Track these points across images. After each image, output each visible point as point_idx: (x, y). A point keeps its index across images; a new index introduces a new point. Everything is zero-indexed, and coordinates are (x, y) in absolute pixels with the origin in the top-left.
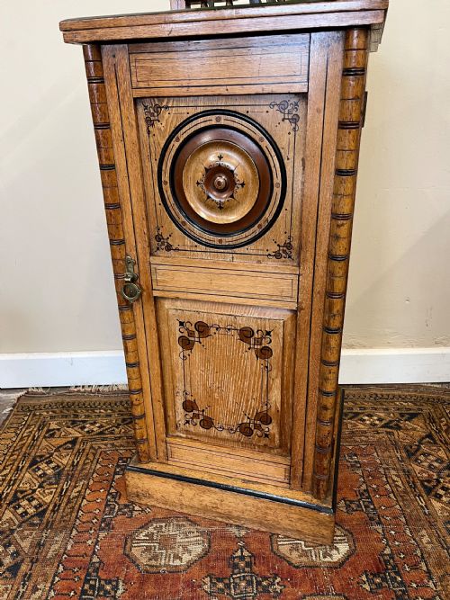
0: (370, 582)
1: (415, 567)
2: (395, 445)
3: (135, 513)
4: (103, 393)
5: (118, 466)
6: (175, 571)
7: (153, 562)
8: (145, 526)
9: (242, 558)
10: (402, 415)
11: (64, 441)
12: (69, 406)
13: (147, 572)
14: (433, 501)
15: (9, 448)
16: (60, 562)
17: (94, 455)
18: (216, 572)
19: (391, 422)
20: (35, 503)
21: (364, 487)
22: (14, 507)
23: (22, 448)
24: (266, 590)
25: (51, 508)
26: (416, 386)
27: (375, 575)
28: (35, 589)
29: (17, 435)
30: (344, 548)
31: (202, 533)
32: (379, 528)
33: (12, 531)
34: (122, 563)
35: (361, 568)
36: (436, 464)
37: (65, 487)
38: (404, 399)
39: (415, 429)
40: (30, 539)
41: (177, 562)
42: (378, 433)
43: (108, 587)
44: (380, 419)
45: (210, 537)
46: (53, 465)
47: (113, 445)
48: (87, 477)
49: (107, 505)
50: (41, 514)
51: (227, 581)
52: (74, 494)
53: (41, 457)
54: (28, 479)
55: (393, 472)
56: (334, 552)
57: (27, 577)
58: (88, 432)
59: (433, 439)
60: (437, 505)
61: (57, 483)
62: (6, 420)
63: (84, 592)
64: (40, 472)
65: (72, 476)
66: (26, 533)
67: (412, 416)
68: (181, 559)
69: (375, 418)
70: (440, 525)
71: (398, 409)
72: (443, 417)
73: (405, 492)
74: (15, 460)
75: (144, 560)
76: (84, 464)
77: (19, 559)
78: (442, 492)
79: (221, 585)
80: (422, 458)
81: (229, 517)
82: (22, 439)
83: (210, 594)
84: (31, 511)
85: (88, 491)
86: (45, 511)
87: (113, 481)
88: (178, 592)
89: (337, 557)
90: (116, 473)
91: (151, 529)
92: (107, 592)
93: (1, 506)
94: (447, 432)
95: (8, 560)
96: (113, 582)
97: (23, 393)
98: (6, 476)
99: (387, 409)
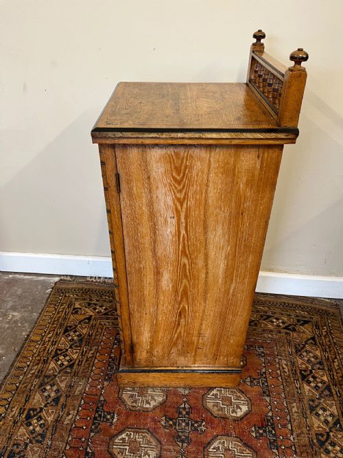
0: (257, 432)
1: (284, 426)
2: (289, 343)
4: (108, 284)
5: (116, 339)
6: (147, 411)
7: (134, 404)
9: (184, 408)
10: (298, 321)
11: (84, 317)
12: (86, 292)
13: (130, 410)
14: (305, 385)
15: (51, 318)
16: (82, 398)
17: (102, 329)
18: (169, 414)
19: (290, 325)
20: (68, 358)
21: (264, 370)
22: (56, 360)
23: (58, 320)
24: (196, 429)
25: (77, 362)
26: (313, 300)
27: (260, 428)
28: (68, 414)
29: (56, 309)
30: (244, 409)
31: (163, 391)
32: (268, 399)
33: (55, 376)
34: (117, 403)
35: (253, 423)
36: (313, 359)
37: (85, 350)
38: (303, 308)
39: (304, 332)
40: (65, 383)
41: (148, 406)
42: (280, 333)
44: (283, 323)
45: (167, 394)
46: (77, 333)
47: (113, 323)
48: (98, 344)
49: (109, 365)
50: (71, 366)
51: (174, 421)
52: (90, 355)
53: (70, 327)
54: (63, 342)
55: (284, 362)
56: (239, 410)
57: (64, 406)
58: (98, 312)
59: (315, 341)
60: (307, 388)
61: (80, 346)
62: (49, 297)
63: (95, 418)
64: (70, 338)
65: (89, 343)
66: (63, 378)
67: (306, 322)
68: (150, 404)
69: (281, 321)
70: (305, 401)
71: (297, 316)
72: (325, 325)
73: (289, 376)
74: (55, 328)
75: (129, 402)
76: (96, 335)
77: (59, 394)
78: (311, 379)
79: (171, 423)
80: (305, 354)
82: (58, 313)
83: (165, 427)
84: (66, 363)
85: (98, 354)
86: (74, 364)
87: (113, 348)
88: (147, 424)
89: (240, 414)
90: (114, 344)
92: (108, 419)
93: (48, 358)
94: (325, 337)
95: (53, 394)
96: (112, 413)
97: (57, 279)
98: (50, 338)
99: (290, 315)
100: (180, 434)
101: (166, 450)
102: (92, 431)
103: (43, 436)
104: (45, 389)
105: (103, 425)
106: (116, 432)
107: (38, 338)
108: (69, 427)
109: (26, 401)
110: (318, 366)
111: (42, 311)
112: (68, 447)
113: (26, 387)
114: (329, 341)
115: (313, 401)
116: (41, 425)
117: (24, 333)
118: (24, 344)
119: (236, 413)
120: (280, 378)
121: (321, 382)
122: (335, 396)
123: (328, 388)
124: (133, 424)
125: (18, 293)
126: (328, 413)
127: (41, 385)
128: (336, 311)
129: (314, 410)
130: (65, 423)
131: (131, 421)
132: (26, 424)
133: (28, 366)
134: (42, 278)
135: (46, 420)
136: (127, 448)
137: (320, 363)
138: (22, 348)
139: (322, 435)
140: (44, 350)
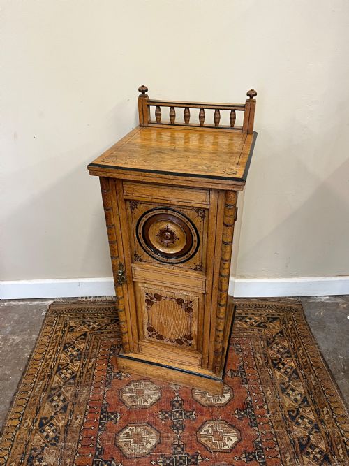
0: (239, 414)
1: (261, 407)
2: (262, 338)
3: (123, 377)
5: (111, 350)
6: (145, 408)
7: (134, 404)
8: (128, 385)
9: (177, 401)
10: (268, 319)
11: (80, 334)
12: (79, 311)
13: (131, 408)
14: (276, 371)
15: (50, 338)
16: (87, 404)
17: (97, 343)
18: (165, 409)
19: (262, 323)
20: (70, 371)
21: (241, 363)
22: (59, 374)
23: (57, 338)
24: (188, 417)
25: (78, 374)
26: (279, 299)
27: (241, 411)
28: (77, 419)
29: (53, 330)
30: (228, 396)
31: (157, 389)
32: (246, 386)
33: (61, 387)
34: (118, 404)
35: (235, 407)
36: (281, 350)
37: (84, 362)
38: (270, 307)
39: (274, 328)
40: (70, 392)
41: (146, 404)
42: (253, 330)
43: (112, 416)
44: (256, 322)
45: (161, 390)
46: (76, 349)
47: (107, 336)
48: (95, 356)
49: (108, 373)
51: (170, 413)
52: (90, 366)
53: (68, 344)
54: (63, 358)
55: (258, 354)
56: (223, 398)
57: (71, 412)
58: (92, 328)
59: (283, 334)
60: (278, 373)
61: (80, 360)
62: (45, 319)
63: (101, 419)
64: (70, 353)
65: (87, 355)
66: (68, 388)
67: (275, 319)
68: (147, 401)
69: (253, 320)
70: (277, 384)
71: (267, 315)
72: (291, 320)
73: (263, 366)
74: (54, 346)
75: (129, 402)
76: (93, 349)
77: (66, 403)
78: (281, 366)
79: (167, 415)
80: (275, 346)
81: (171, 380)
82: (56, 333)
83: (162, 419)
84: (68, 376)
85: (97, 365)
86: (76, 376)
87: (109, 359)
88: (146, 418)
89: (224, 401)
90: (110, 354)
91: (131, 386)
92: (112, 419)
93: (52, 374)
94: (291, 329)
95: (61, 404)
96: (115, 413)
97: (51, 302)
98: (51, 355)
99: (261, 315)
100: (175, 423)
101: (165, 437)
102: (99, 430)
103: (56, 439)
104: (53, 400)
105: (108, 424)
106: (120, 428)
107: (40, 356)
108: (79, 430)
109: (37, 412)
110: (286, 355)
111: (40, 332)
112: (80, 446)
113: (35, 400)
114: (295, 333)
115: (284, 384)
116: (53, 430)
117: (26, 354)
118: (28, 363)
119: (221, 400)
120: (255, 368)
121: (289, 368)
122: (302, 378)
123: (295, 372)
124: (134, 420)
125: (15, 318)
126: (297, 393)
127: (49, 397)
128: (299, 307)
129: (285, 391)
130: (75, 426)
131: (133, 417)
132: (40, 431)
133: (35, 382)
134: (36, 303)
135: (57, 426)
136: (132, 440)
137: (288, 352)
138: (26, 367)
139: (293, 412)
140: (47, 367)
